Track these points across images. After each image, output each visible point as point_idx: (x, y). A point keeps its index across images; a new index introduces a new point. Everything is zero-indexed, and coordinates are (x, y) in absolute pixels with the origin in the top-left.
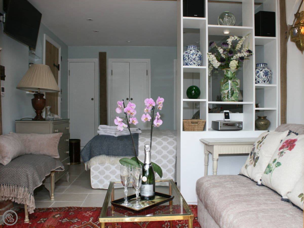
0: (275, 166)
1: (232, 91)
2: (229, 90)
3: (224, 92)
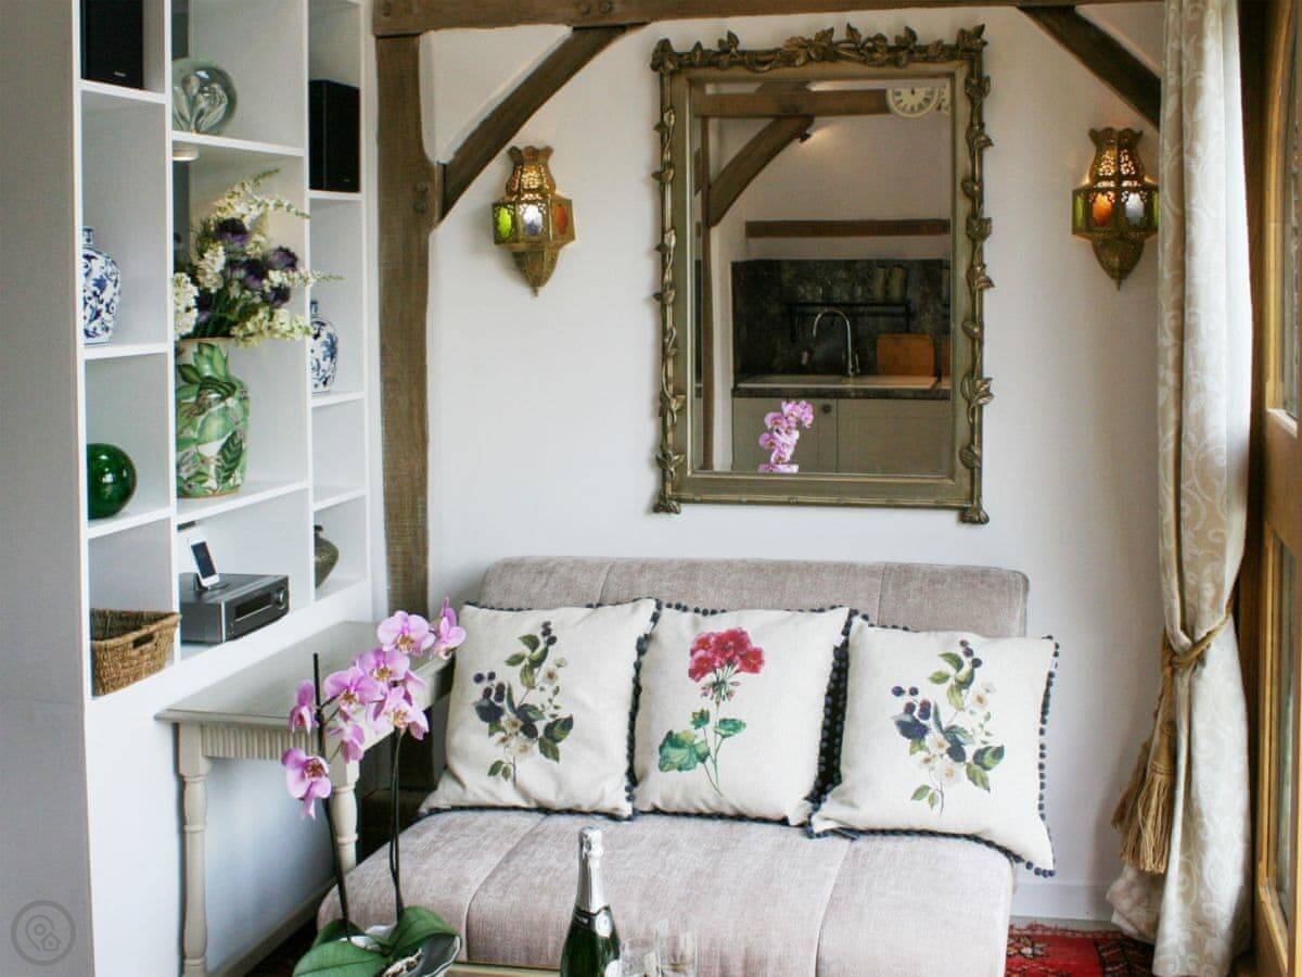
0: (719, 737)
1: (236, 441)
2: (224, 440)
3: (199, 454)
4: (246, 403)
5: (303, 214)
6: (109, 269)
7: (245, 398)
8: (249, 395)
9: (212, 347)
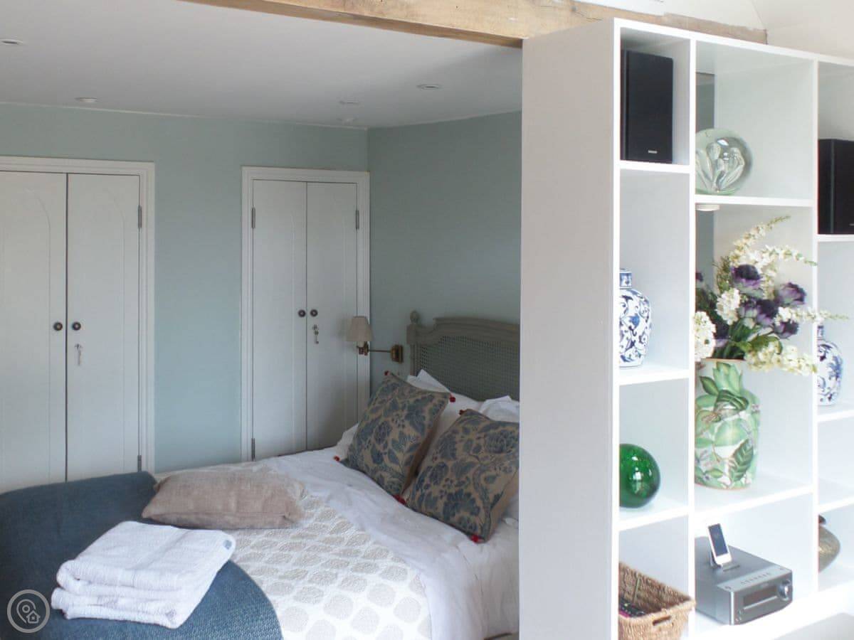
1: (748, 448)
2: (737, 446)
3: (716, 454)
4: (757, 415)
5: (811, 262)
6: (642, 308)
7: (757, 412)
8: (760, 408)
9: (728, 366)
